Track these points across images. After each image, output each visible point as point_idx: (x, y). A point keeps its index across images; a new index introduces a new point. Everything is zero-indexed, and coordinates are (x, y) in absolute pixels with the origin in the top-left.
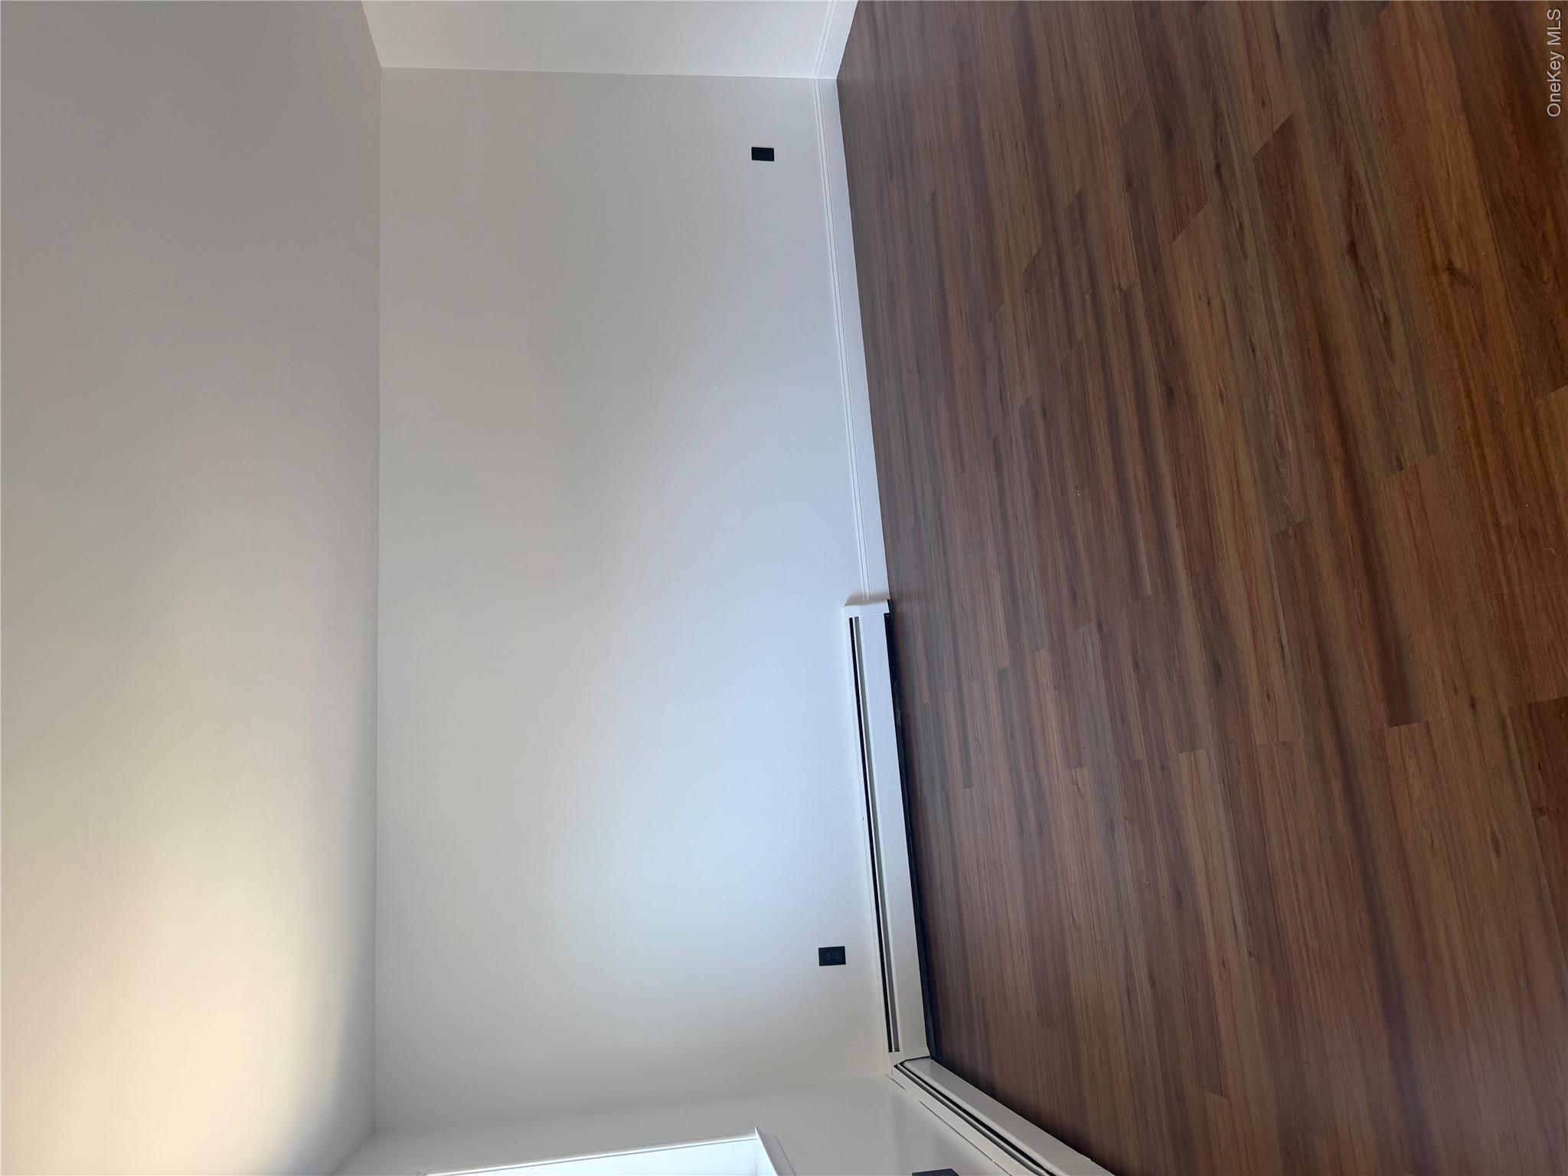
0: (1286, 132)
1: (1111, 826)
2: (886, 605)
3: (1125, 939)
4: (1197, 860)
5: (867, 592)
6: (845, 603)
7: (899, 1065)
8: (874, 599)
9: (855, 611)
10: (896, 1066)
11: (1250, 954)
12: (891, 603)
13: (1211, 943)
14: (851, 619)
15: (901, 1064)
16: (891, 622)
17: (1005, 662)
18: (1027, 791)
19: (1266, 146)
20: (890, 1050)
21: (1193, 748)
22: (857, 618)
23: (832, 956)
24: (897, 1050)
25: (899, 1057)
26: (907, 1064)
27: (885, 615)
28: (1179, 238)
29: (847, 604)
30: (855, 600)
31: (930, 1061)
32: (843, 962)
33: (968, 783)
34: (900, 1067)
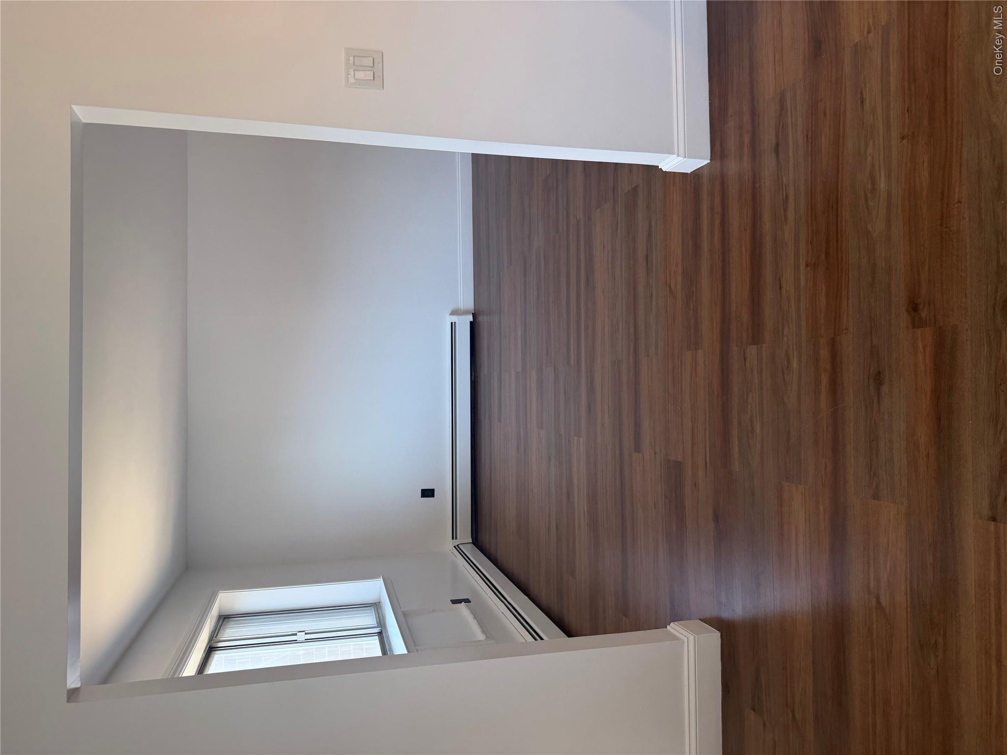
0: (635, 189)
1: (550, 459)
2: (472, 316)
3: (550, 509)
4: (576, 482)
5: (462, 309)
6: (449, 313)
7: (456, 547)
8: (465, 313)
9: (454, 319)
10: (455, 547)
11: (588, 525)
12: (474, 315)
13: (577, 517)
14: (452, 323)
15: (458, 546)
16: (474, 327)
17: (520, 370)
18: (522, 430)
19: (629, 191)
20: (453, 539)
21: (579, 437)
22: (455, 323)
23: (428, 493)
24: (456, 539)
25: (456, 542)
26: (460, 546)
27: (471, 322)
28: (598, 210)
29: (450, 314)
30: (455, 312)
31: (472, 544)
32: (433, 496)
33: (500, 421)
34: (457, 547)
